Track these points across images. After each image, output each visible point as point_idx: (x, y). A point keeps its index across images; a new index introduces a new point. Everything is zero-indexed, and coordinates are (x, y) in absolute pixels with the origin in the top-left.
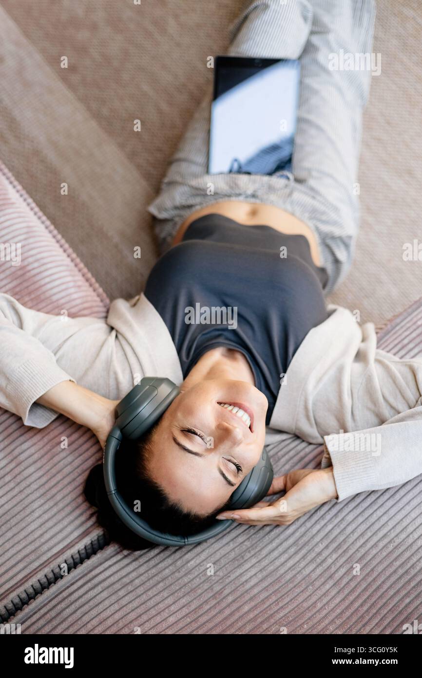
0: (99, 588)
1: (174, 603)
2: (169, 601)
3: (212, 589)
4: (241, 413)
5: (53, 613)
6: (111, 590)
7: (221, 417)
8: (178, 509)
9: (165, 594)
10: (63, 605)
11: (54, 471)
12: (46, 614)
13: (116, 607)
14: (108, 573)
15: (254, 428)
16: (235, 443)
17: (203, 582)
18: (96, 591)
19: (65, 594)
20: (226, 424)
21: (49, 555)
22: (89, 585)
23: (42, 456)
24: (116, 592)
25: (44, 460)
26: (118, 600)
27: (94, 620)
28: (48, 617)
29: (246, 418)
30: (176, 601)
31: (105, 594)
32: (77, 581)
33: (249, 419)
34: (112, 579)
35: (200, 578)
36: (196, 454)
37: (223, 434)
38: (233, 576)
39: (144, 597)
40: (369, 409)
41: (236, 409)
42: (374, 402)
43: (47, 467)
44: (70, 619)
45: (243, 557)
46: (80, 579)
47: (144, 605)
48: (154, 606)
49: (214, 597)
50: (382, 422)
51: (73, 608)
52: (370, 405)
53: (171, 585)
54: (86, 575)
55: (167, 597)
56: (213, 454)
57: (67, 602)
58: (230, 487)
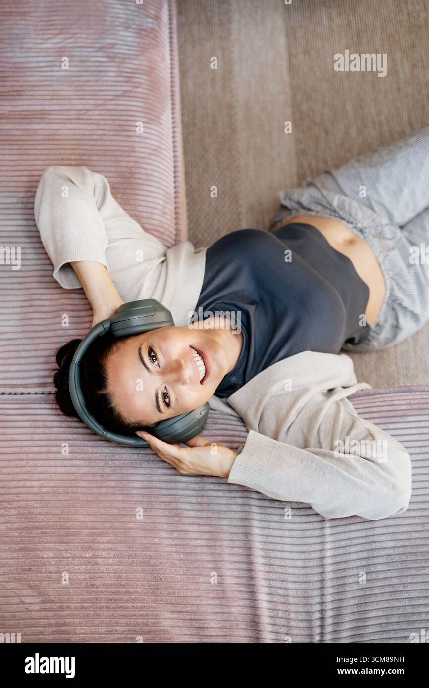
0: (26, 418)
4: (200, 363)
7: (185, 355)
8: (108, 400)
11: (51, 327)
14: (39, 412)
15: (205, 382)
16: (180, 380)
17: (101, 460)
20: (183, 362)
23: (50, 312)
25: (50, 315)
29: (202, 369)
33: (204, 372)
35: (100, 456)
36: (147, 368)
37: (175, 369)
38: (125, 471)
39: (53, 443)
40: (303, 433)
41: (198, 358)
42: (310, 429)
43: (48, 322)
49: (102, 474)
50: (306, 446)
52: (305, 430)
54: (25, 404)
56: (160, 377)
58: (157, 411)
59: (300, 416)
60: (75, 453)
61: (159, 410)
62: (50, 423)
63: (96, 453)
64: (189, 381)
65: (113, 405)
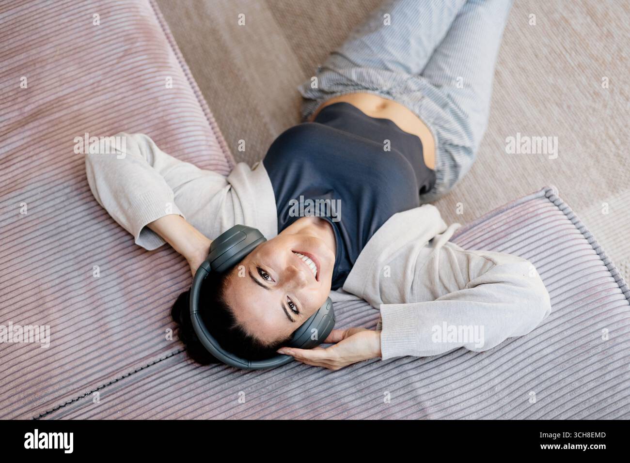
0: (168, 384)
1: (225, 404)
2: (223, 401)
3: (260, 399)
4: (309, 261)
5: (127, 397)
6: (177, 386)
7: (292, 261)
8: (242, 331)
9: (220, 395)
10: (136, 392)
12: (121, 396)
13: (178, 400)
14: (177, 373)
15: (320, 278)
16: (299, 284)
17: (254, 392)
18: (165, 385)
19: (140, 384)
20: (294, 267)
21: (136, 358)
22: (161, 380)
24: (181, 388)
26: (181, 395)
27: (158, 408)
28: (122, 398)
29: (313, 266)
30: (228, 403)
31: (171, 389)
32: (152, 375)
33: (315, 268)
34: (180, 378)
35: (252, 389)
36: (265, 287)
37: (290, 275)
38: (279, 392)
39: (203, 396)
40: (426, 286)
41: (305, 258)
42: (431, 281)
44: (139, 404)
45: (292, 379)
46: (155, 374)
47: (201, 402)
48: (209, 404)
49: (260, 404)
50: (435, 297)
51: (143, 395)
52: (428, 283)
53: (226, 389)
54: (161, 372)
55: (221, 399)
56: (279, 289)
57: (140, 390)
58: (290, 322)
59: (417, 273)
60: (228, 396)
61: (292, 320)
62: (192, 378)
63: (246, 388)
64: (306, 282)
65: (248, 334)
